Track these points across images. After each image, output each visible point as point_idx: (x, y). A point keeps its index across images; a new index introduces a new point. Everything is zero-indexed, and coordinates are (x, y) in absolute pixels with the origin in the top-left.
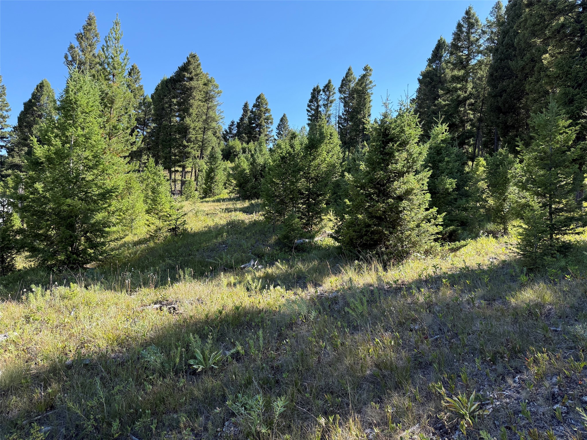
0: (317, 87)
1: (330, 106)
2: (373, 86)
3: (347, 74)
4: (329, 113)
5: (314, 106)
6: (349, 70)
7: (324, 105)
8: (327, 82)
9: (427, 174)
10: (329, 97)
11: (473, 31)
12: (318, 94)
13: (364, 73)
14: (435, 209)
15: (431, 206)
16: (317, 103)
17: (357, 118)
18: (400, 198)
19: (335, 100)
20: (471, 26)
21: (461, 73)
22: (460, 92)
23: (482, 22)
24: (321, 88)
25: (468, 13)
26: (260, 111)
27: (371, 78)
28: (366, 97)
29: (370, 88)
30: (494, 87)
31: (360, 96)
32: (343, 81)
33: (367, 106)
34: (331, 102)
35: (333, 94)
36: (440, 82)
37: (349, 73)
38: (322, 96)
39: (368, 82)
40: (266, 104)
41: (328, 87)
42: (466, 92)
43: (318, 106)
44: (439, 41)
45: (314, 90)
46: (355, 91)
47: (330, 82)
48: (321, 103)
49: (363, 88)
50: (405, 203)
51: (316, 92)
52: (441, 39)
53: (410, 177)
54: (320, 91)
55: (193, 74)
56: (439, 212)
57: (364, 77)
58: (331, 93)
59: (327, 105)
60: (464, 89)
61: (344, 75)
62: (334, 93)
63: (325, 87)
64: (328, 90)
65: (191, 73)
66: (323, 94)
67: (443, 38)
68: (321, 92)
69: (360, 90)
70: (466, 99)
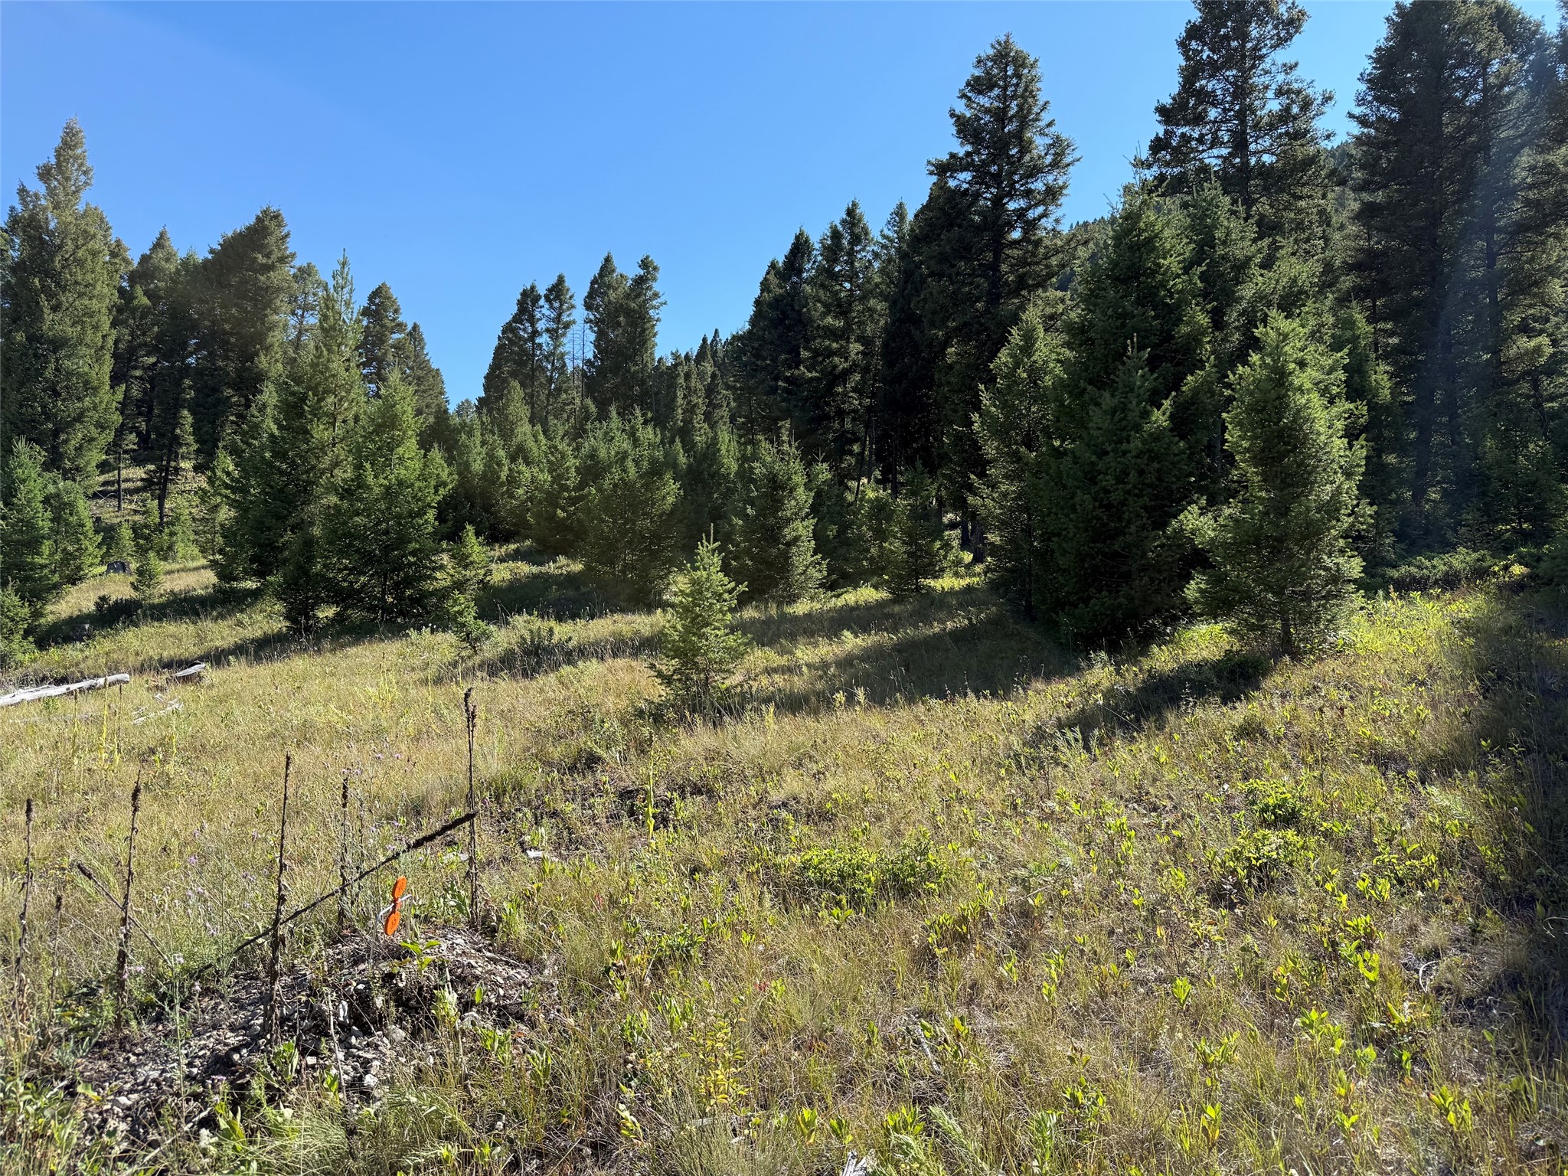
0: (533, 288)
1: (564, 335)
2: (662, 304)
3: (602, 269)
4: (561, 349)
5: (524, 330)
6: (608, 260)
7: (548, 330)
8: (554, 280)
9: (811, 522)
10: (560, 315)
11: (858, 248)
12: (533, 305)
13: (642, 272)
14: (819, 556)
15: (815, 553)
16: (533, 325)
17: (628, 371)
18: (788, 544)
19: (574, 322)
20: (856, 239)
21: (839, 323)
22: (836, 360)
23: (875, 233)
24: (542, 291)
25: (850, 212)
26: (382, 326)
27: (656, 287)
28: (648, 325)
29: (654, 308)
30: (890, 364)
31: (633, 323)
32: (593, 283)
33: (649, 344)
34: (567, 326)
35: (568, 309)
36: (800, 321)
37: (607, 266)
38: (544, 310)
39: (649, 293)
40: (396, 311)
41: (557, 291)
42: (846, 359)
43: (535, 333)
44: (797, 238)
45: (524, 294)
46: (620, 309)
47: (561, 280)
48: (541, 326)
49: (640, 307)
50: (794, 549)
51: (528, 300)
52: (802, 234)
53: (798, 524)
54: (538, 297)
55: (274, 257)
56: (823, 559)
57: (640, 281)
58: (565, 307)
59: (556, 331)
60: (843, 353)
61: (596, 271)
62: (573, 307)
63: (550, 290)
64: (558, 297)
65: (268, 256)
66: (547, 306)
67: (807, 232)
68: (542, 302)
69: (634, 311)
70: (846, 373)
